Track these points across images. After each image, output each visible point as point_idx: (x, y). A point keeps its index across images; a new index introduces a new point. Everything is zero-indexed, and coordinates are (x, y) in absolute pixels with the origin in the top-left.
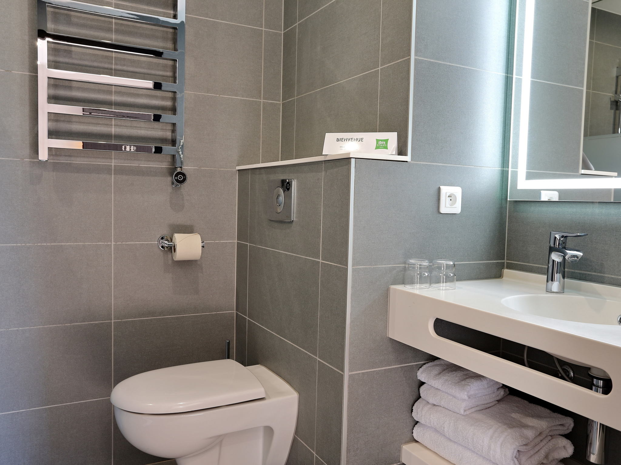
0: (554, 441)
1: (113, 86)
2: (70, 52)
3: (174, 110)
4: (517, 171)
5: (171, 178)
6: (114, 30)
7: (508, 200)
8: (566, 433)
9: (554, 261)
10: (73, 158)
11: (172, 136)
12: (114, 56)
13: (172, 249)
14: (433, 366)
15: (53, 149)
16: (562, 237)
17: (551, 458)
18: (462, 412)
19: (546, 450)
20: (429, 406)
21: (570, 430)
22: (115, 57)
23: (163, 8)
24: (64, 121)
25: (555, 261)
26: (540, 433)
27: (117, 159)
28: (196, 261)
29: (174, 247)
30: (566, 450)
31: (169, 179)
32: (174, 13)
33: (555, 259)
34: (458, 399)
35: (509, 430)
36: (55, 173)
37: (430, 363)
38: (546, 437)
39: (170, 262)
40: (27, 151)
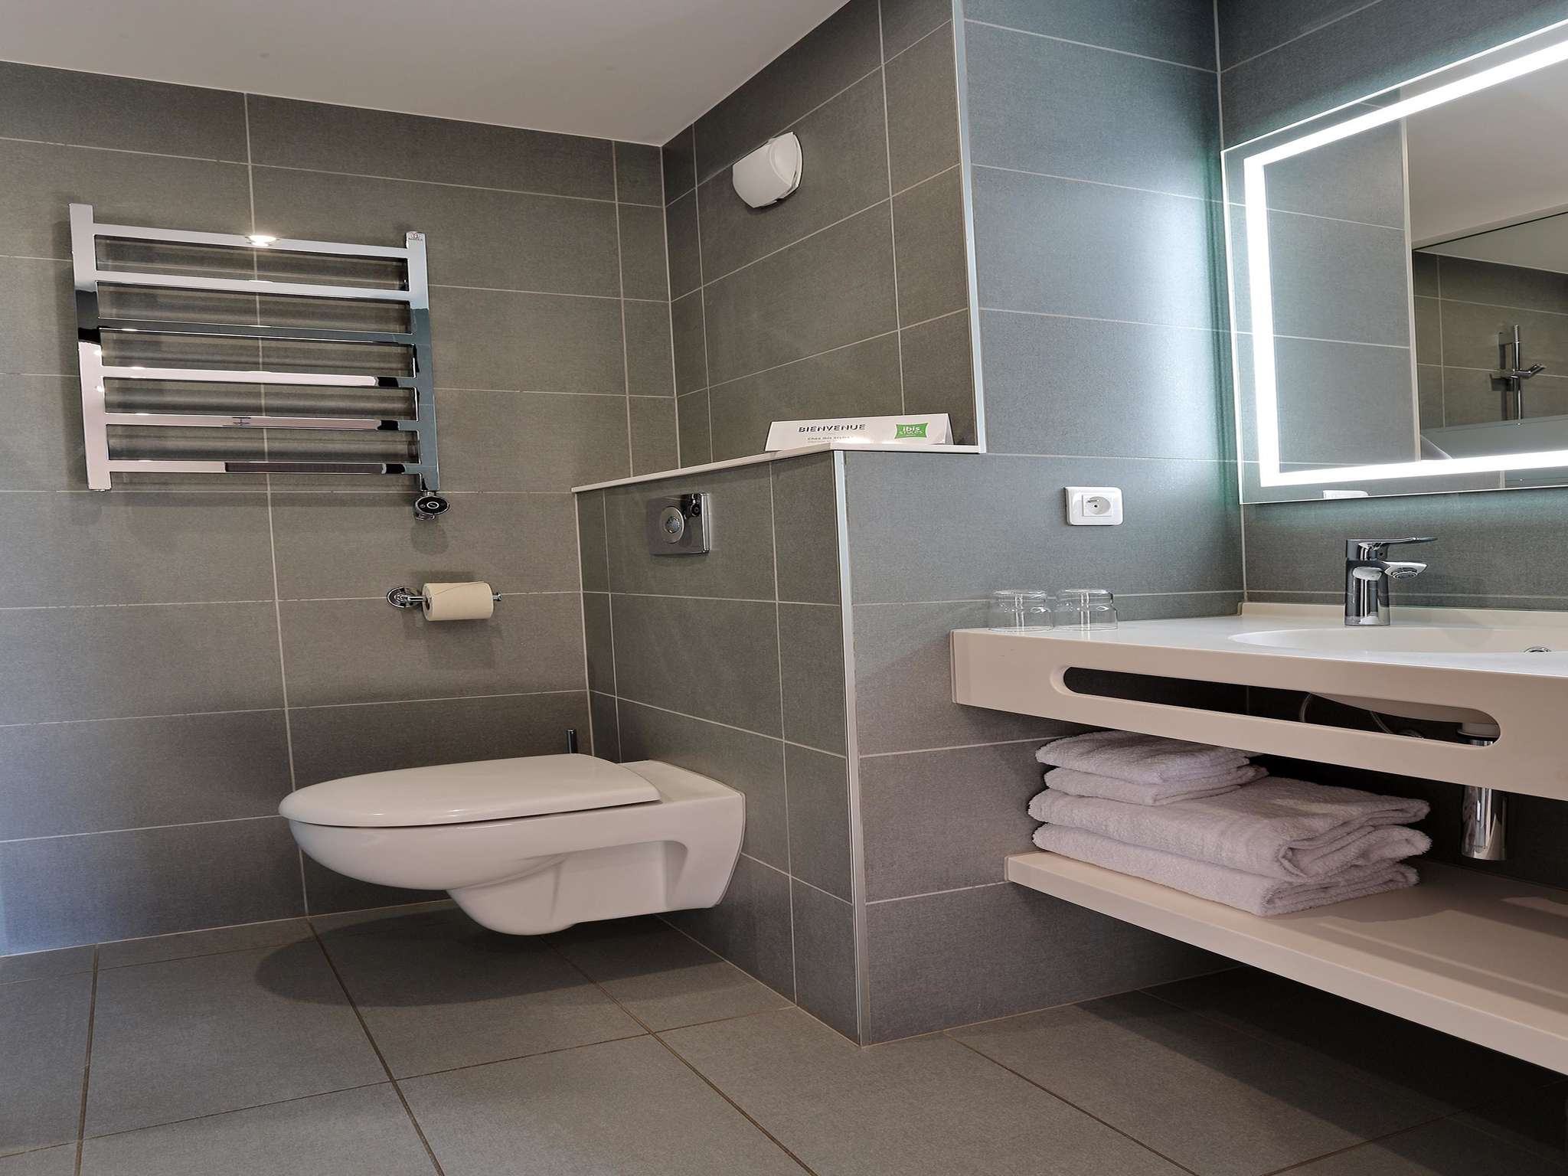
0: (1380, 833)
1: (262, 386)
2: (158, 343)
3: (411, 414)
4: (1258, 464)
5: (411, 508)
6: (258, 311)
7: (1241, 502)
8: (1410, 822)
9: (1359, 581)
10: (170, 487)
11: (408, 449)
12: (260, 345)
13: (421, 605)
14: (1074, 742)
15: (124, 475)
16: (1377, 545)
17: (1375, 856)
18: (1150, 802)
19: (1362, 845)
20: (1068, 799)
21: (1423, 817)
22: (263, 347)
23: (374, 278)
24: (145, 437)
25: (1362, 581)
26: (1345, 823)
27: (276, 485)
28: (483, 621)
29: (427, 601)
30: (1413, 844)
31: (408, 510)
32: (402, 283)
33: (1362, 578)
34: (1138, 785)
35: (1266, 821)
36: (130, 508)
37: (1068, 739)
38: (1362, 827)
39: (420, 624)
40: (61, 478)
